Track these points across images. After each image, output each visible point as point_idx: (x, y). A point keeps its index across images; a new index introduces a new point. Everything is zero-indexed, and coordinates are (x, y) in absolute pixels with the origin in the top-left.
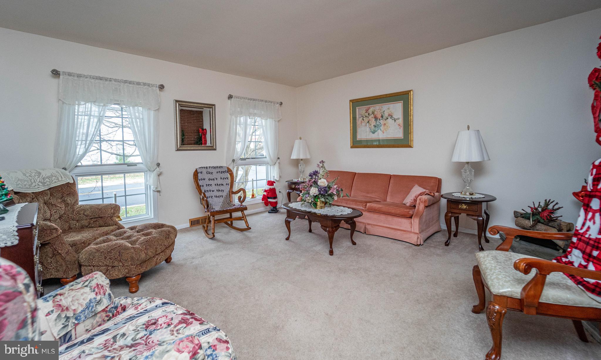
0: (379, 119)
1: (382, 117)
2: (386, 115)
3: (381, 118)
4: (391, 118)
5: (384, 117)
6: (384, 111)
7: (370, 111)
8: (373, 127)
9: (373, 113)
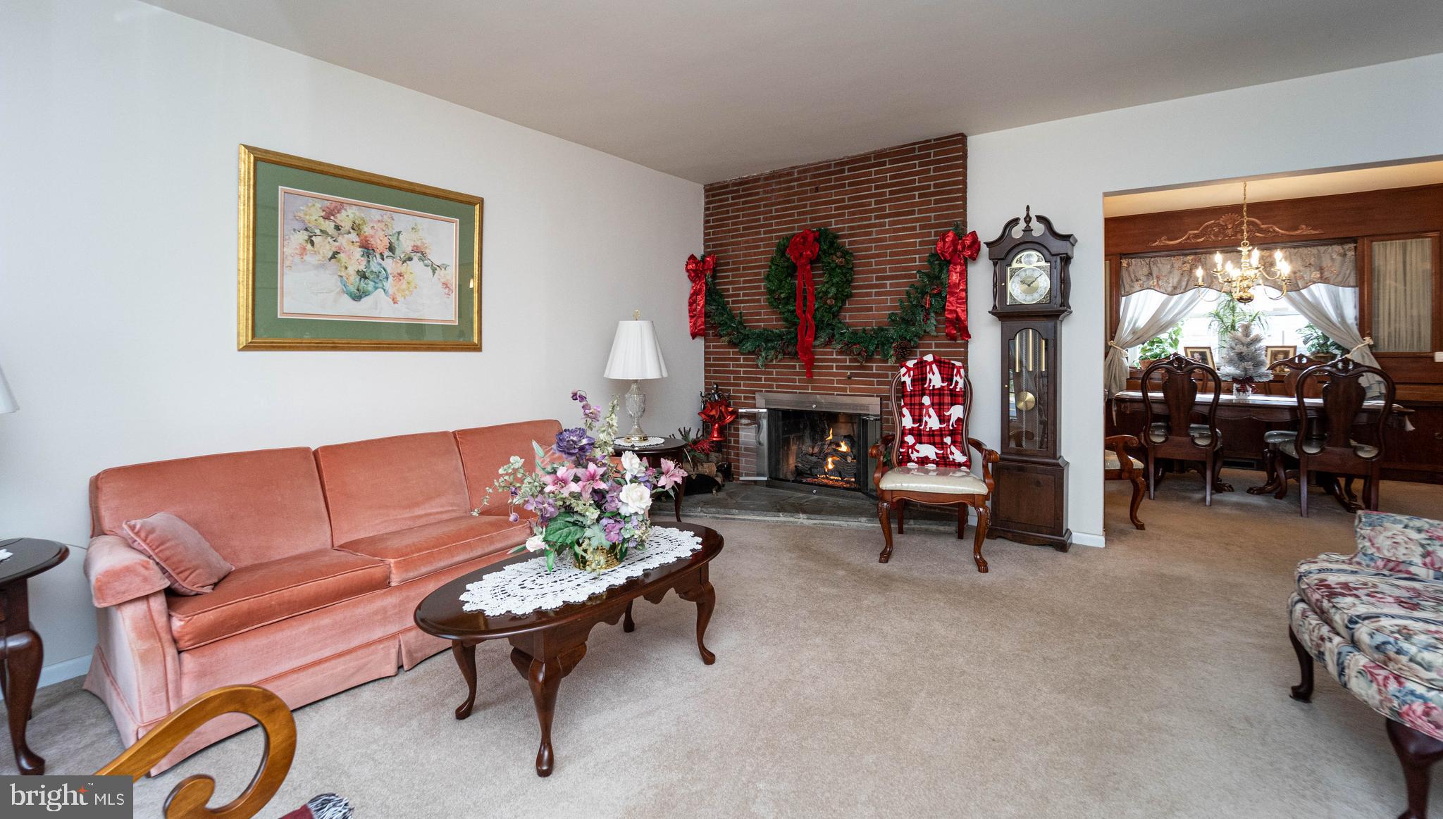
0: (381, 255)
1: (391, 248)
2: (405, 245)
3: (387, 253)
4: (420, 259)
5: (398, 252)
6: (399, 233)
7: (346, 217)
8: (354, 279)
9: (356, 227)
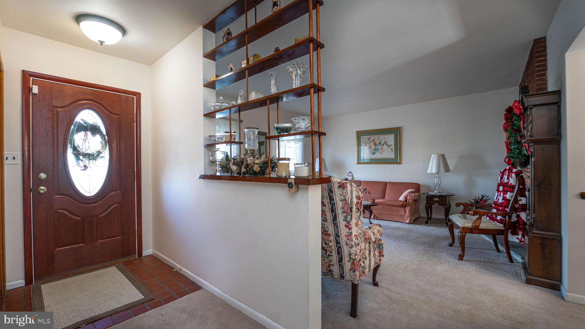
0: (378, 145)
1: (380, 143)
2: (383, 142)
3: (379, 145)
4: (386, 145)
5: (381, 144)
6: (381, 140)
7: (371, 140)
8: (373, 150)
9: (373, 141)
